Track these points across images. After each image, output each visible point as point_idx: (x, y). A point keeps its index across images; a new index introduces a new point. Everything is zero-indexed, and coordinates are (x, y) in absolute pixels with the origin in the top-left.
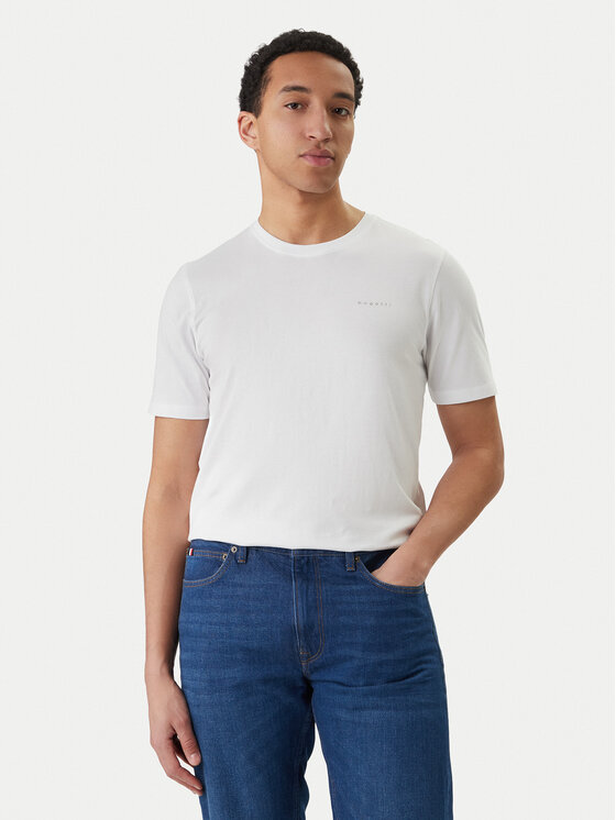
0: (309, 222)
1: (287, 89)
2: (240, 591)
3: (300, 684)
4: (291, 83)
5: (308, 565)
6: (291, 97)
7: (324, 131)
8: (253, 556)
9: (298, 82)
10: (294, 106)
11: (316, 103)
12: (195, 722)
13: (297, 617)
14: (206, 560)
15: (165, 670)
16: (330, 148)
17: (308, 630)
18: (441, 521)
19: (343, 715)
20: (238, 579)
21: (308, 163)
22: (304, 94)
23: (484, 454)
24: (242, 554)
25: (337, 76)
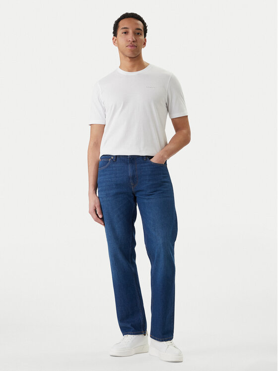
0: (133, 66)
1: (123, 28)
2: (114, 168)
3: (132, 195)
4: (123, 27)
5: (133, 159)
6: (124, 30)
7: (133, 39)
8: (118, 159)
9: (125, 26)
10: (125, 33)
11: (131, 31)
12: (102, 207)
13: (130, 174)
14: (104, 161)
15: (94, 192)
16: (135, 44)
17: (133, 177)
18: (172, 147)
19: (145, 201)
20: (113, 165)
21: (129, 48)
22: (127, 29)
23: (185, 131)
24: (115, 158)
25: (137, 24)
